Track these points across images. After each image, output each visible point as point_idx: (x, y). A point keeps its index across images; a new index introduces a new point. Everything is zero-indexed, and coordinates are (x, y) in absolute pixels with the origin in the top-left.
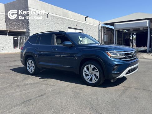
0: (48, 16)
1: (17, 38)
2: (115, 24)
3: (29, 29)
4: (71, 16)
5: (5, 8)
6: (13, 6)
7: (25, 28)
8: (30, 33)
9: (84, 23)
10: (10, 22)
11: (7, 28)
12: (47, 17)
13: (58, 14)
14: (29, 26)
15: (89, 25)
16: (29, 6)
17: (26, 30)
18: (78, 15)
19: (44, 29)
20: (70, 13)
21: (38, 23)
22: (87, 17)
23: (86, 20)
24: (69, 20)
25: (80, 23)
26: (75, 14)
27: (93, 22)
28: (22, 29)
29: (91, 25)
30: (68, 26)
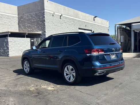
0: (61, 17)
1: (34, 40)
2: (133, 24)
3: (45, 31)
4: (81, 17)
5: (18, 10)
6: (27, 8)
7: (41, 30)
8: (46, 35)
9: (93, 23)
10: (23, 24)
11: (19, 30)
12: (60, 19)
13: (69, 15)
14: (45, 28)
15: (98, 25)
16: (45, 8)
17: (42, 32)
18: (87, 15)
19: (58, 31)
20: (80, 13)
21: (52, 25)
22: (95, 17)
23: (94, 20)
24: (79, 21)
25: (89, 23)
26: (84, 14)
27: (101, 21)
28: (38, 31)
29: (99, 25)
30: (78, 27)
